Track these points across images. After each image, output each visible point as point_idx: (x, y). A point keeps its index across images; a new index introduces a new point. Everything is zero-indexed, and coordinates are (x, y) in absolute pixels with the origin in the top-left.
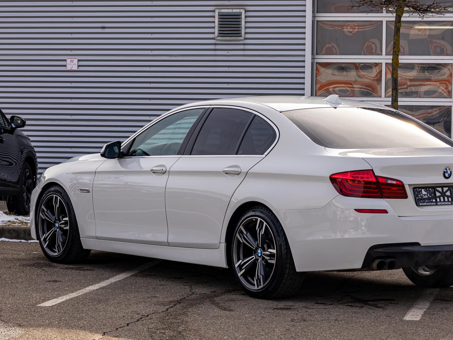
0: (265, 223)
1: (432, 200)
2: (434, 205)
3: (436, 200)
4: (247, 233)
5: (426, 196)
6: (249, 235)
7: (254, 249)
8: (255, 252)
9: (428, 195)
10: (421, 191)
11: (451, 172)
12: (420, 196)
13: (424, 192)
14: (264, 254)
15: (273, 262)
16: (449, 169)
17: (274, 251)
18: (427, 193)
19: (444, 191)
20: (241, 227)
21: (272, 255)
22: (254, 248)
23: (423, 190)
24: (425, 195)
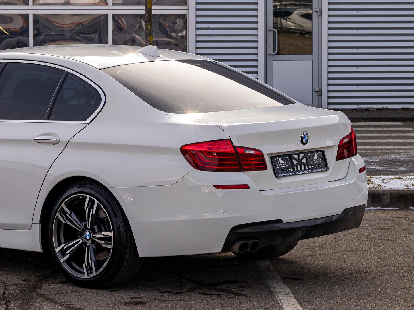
0: (97, 202)
1: (289, 170)
2: (292, 175)
3: (294, 169)
4: (71, 213)
5: (284, 165)
6: (73, 215)
7: (81, 231)
8: (82, 234)
9: (286, 164)
10: (278, 160)
11: (308, 137)
12: (277, 166)
13: (281, 162)
14: (94, 237)
15: (110, 246)
16: (307, 134)
17: (111, 234)
18: (284, 162)
19: (301, 158)
20: (63, 205)
21: (107, 239)
22: (80, 229)
23: (280, 159)
24: (282, 164)
